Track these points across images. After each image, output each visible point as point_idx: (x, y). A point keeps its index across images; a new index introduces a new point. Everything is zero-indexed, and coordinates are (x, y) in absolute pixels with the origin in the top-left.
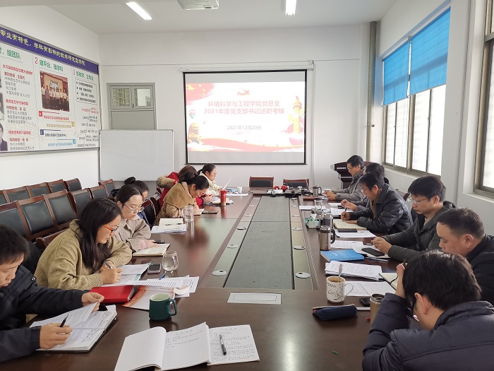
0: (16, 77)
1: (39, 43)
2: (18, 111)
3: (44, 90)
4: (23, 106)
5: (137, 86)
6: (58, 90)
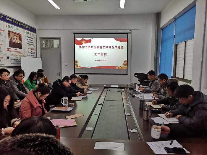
1: (8, 18)
3: (10, 39)
5: (53, 39)
6: (16, 39)
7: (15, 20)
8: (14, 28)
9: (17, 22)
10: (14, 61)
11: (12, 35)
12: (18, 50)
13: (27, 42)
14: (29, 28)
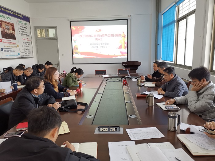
3: (2, 29)
5: (48, 28)
6: (9, 29)
7: (6, 9)
8: (6, 18)
9: (8, 10)
10: (9, 53)
11: (4, 25)
12: (12, 41)
13: (21, 32)
14: (22, 16)
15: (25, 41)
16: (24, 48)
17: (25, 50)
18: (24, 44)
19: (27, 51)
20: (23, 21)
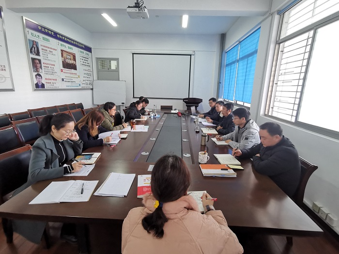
0: (48, 52)
1: (60, 35)
2: (50, 68)
3: (63, 59)
4: (52, 66)
5: (110, 59)
6: (70, 59)
7: (67, 38)
8: (67, 47)
9: (70, 39)
10: (69, 84)
11: (65, 55)
12: (73, 71)
13: (82, 63)
14: (83, 46)
15: (86, 72)
16: (85, 79)
17: (87, 82)
18: (85, 75)
19: (88, 82)
20: (85, 52)
